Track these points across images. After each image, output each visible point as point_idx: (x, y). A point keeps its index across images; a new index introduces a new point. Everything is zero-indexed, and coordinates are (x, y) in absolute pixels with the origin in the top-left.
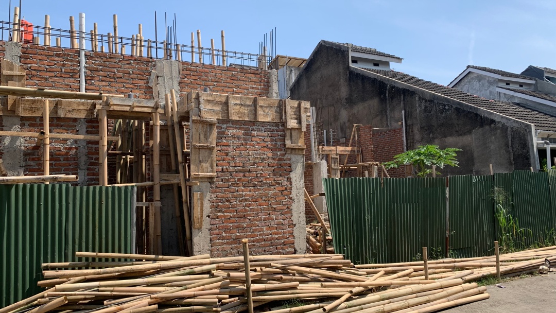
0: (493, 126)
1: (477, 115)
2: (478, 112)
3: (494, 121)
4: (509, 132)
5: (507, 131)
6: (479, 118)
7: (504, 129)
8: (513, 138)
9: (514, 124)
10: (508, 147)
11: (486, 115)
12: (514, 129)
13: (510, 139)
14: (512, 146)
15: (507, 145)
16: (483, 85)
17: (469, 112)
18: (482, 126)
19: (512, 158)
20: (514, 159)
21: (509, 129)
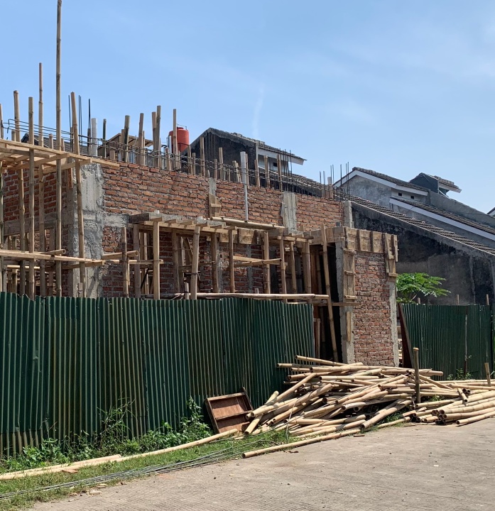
0: (452, 253)
1: (434, 241)
2: (435, 238)
3: (455, 249)
4: (471, 261)
5: (468, 260)
6: (436, 244)
7: (465, 258)
8: (475, 268)
9: (477, 254)
10: (470, 277)
11: (445, 242)
12: (477, 259)
13: (472, 269)
14: (473, 277)
15: (468, 275)
16: (372, 193)
17: (424, 237)
18: (439, 253)
19: (473, 289)
20: (475, 290)
21: (471, 258)
